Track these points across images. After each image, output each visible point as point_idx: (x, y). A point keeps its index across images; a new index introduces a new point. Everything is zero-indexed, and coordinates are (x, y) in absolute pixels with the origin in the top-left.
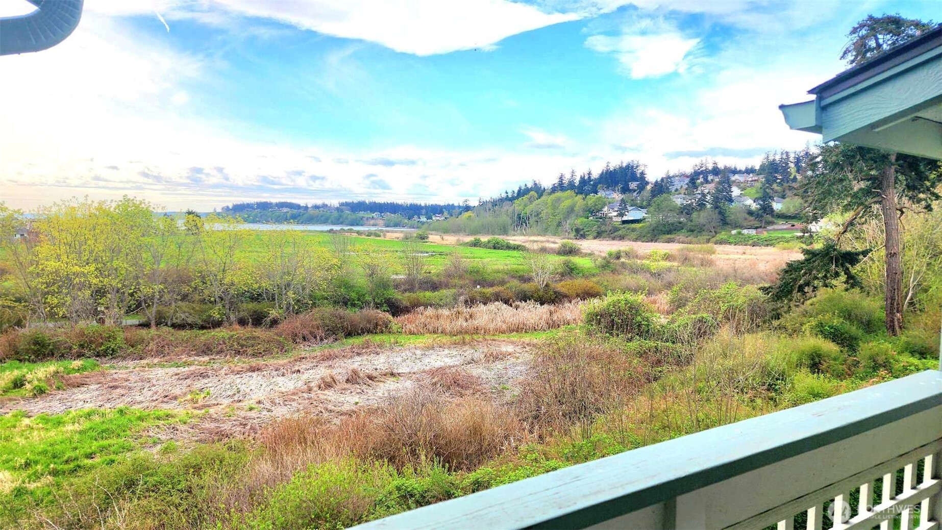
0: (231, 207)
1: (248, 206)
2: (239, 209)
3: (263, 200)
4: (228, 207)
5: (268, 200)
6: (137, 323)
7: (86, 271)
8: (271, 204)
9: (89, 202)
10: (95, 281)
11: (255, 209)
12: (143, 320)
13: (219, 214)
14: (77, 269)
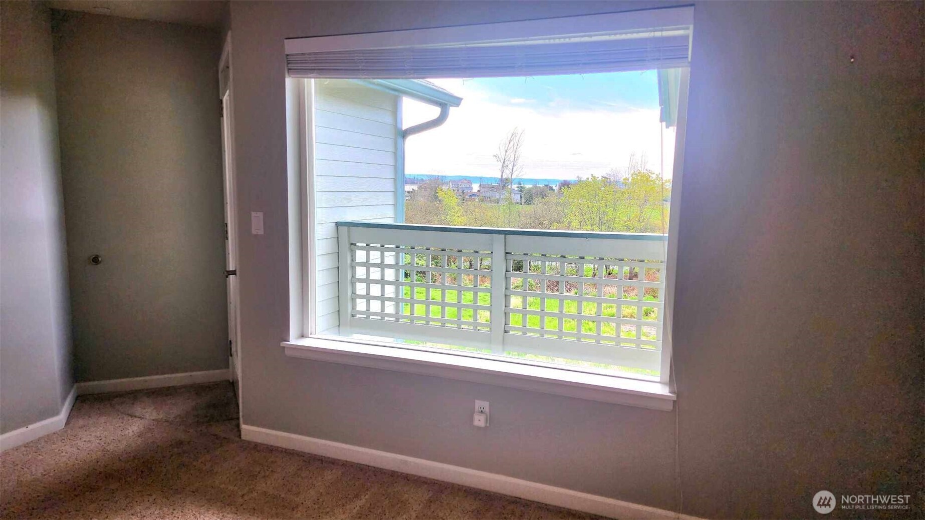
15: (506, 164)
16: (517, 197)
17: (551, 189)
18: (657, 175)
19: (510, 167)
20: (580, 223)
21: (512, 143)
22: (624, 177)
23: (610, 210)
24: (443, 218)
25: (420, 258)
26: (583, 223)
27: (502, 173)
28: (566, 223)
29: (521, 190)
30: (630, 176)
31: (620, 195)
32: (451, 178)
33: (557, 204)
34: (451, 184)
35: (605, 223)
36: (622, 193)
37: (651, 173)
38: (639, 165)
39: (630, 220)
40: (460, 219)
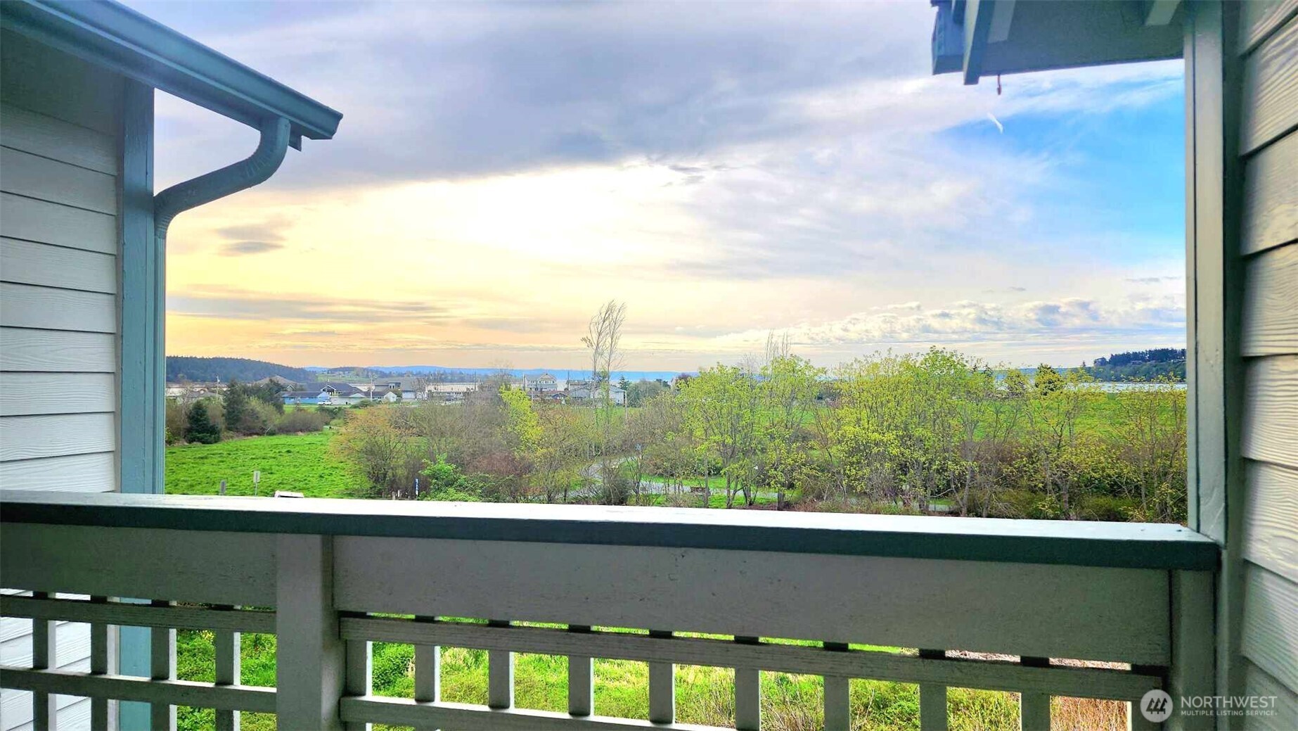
0: (1108, 359)
1: (1136, 357)
2: (1121, 361)
3: (1159, 347)
4: (1103, 359)
5: (1169, 347)
6: (947, 510)
7: (885, 440)
8: (1173, 351)
9: (893, 357)
10: (895, 452)
11: (1146, 361)
12: (953, 507)
13: (1089, 370)
14: (876, 436)
15: (600, 350)
16: (619, 397)
17: (666, 384)
18: (805, 362)
19: (606, 354)
20: (705, 430)
21: (607, 322)
22: (762, 366)
23: (747, 414)
24: (509, 429)
25: (470, 492)
26: (710, 431)
27: (595, 362)
28: (686, 432)
29: (624, 386)
30: (770, 364)
31: (759, 390)
32: (528, 373)
33: (672, 405)
34: (526, 381)
35: (740, 431)
36: (761, 389)
37: (798, 360)
38: (780, 351)
39: (774, 425)
40: (534, 431)
